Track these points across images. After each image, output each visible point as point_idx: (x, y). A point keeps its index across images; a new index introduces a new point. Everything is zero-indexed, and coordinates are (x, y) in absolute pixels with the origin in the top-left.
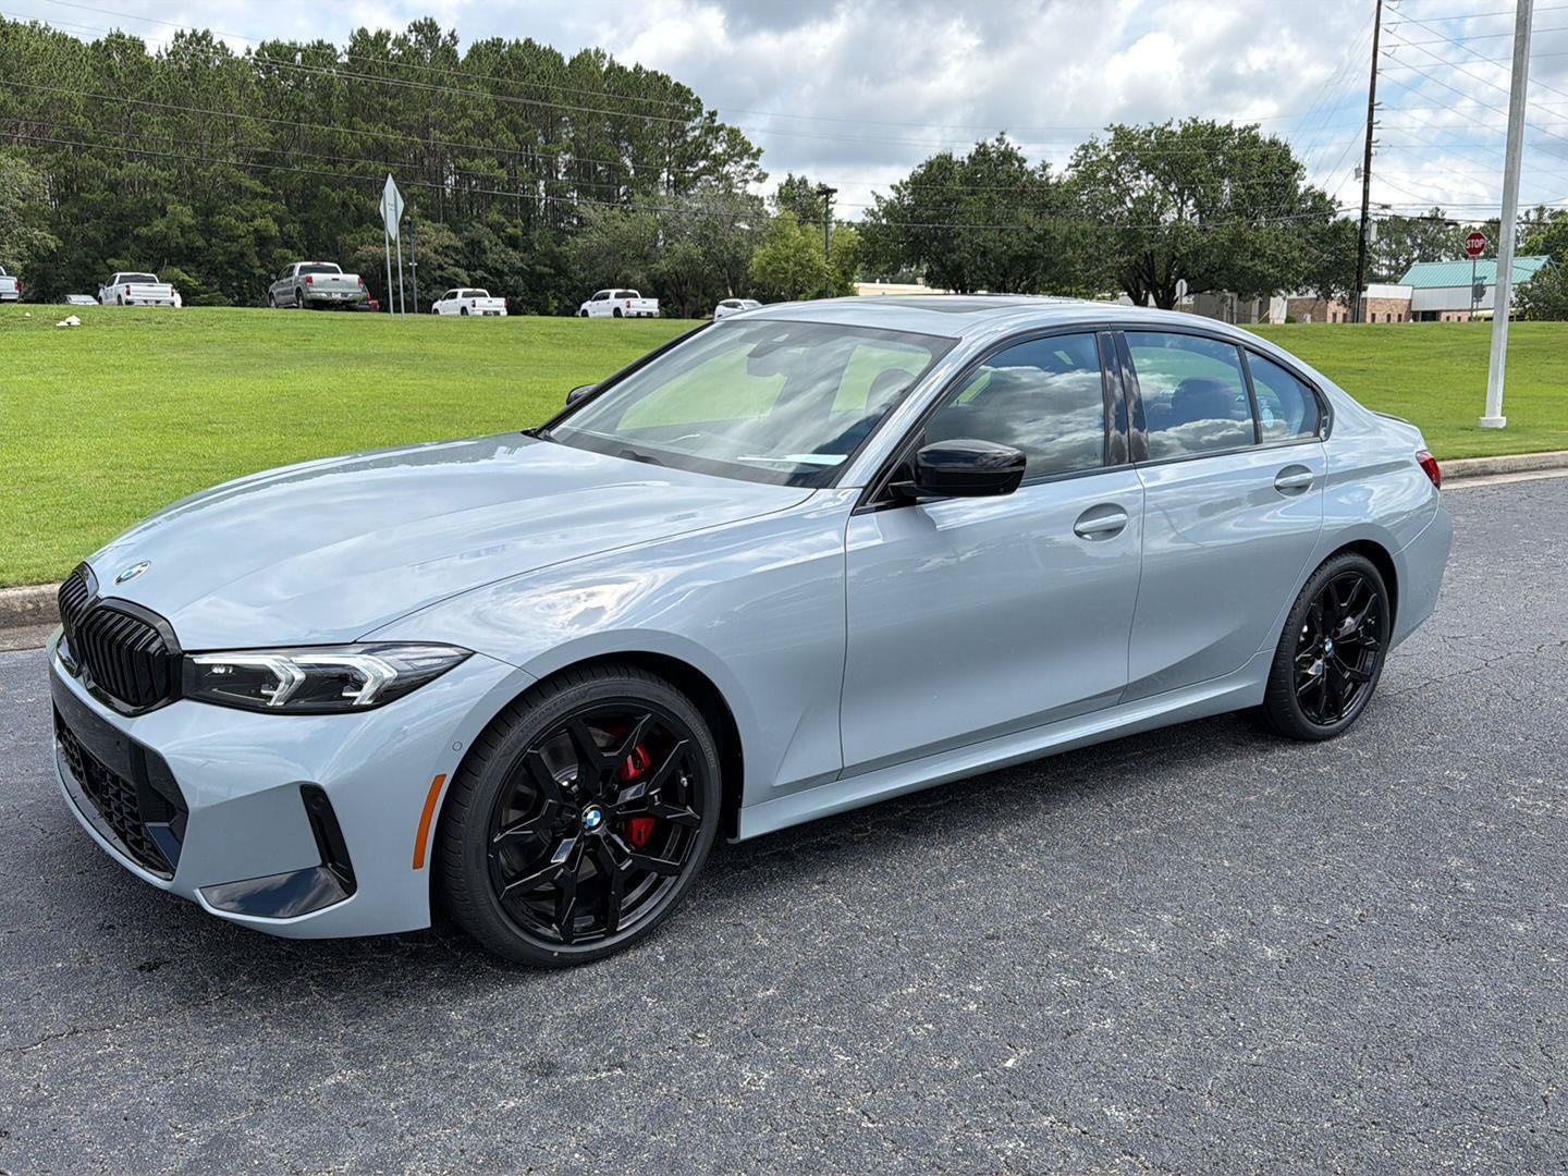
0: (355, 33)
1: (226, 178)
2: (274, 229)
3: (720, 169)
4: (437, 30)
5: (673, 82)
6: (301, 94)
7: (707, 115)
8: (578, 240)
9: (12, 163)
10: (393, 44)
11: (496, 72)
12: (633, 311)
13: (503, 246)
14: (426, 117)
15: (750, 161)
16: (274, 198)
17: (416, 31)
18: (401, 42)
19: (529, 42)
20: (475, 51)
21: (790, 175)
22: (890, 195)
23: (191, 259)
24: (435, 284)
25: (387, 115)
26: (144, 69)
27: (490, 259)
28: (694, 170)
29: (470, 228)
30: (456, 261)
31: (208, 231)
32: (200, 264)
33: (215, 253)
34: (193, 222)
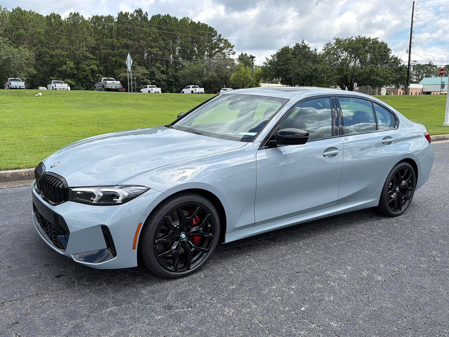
0: (119, 13)
1: (83, 54)
2: (96, 68)
3: (222, 51)
4: (142, 12)
5: (209, 26)
6: (104, 30)
7: (219, 36)
8: (182, 72)
9: (24, 50)
10: (130, 16)
11: (159, 24)
12: (197, 92)
13: (160, 73)
14: (139, 37)
15: (230, 49)
16: (96, 60)
17: (136, 12)
18: (132, 15)
19: (168, 15)
20: (153, 18)
21: (242, 53)
22: (271, 58)
23: (73, 77)
24: (141, 84)
25: (128, 36)
26: (61, 23)
27: (157, 77)
28: (215, 51)
29: (151, 68)
30: (147, 77)
31: (78, 69)
32: (75, 78)
33: (80, 75)
34: (74, 66)
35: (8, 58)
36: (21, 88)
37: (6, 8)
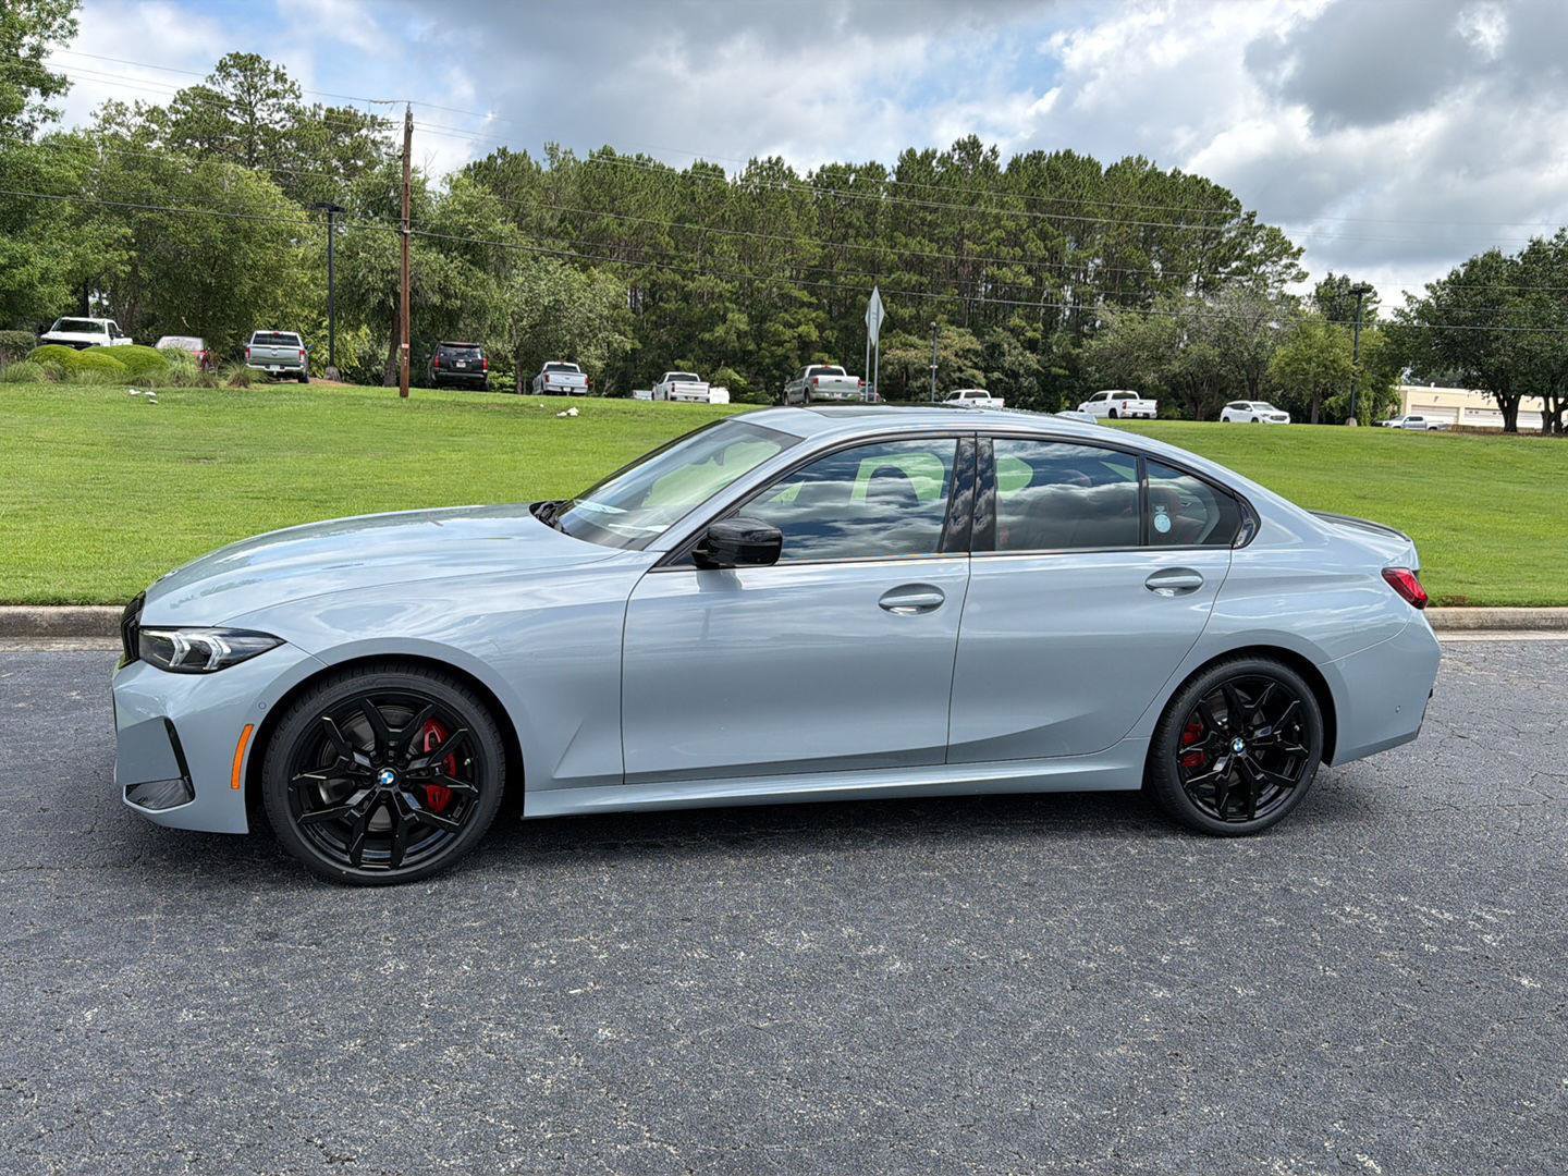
0: (904, 153)
1: (780, 288)
2: (815, 335)
3: (1255, 270)
4: (979, 146)
5: (1213, 185)
6: (850, 212)
7: (1246, 216)
8: (1093, 343)
9: (603, 277)
10: (938, 162)
11: (1033, 184)
12: (1129, 412)
13: (1021, 349)
14: (962, 229)
15: (1289, 261)
16: (817, 307)
17: (960, 149)
18: (945, 160)
19: (1068, 153)
20: (1015, 165)
21: (1330, 275)
22: (1423, 295)
23: (743, 361)
24: (954, 383)
25: (926, 229)
26: (721, 194)
27: (1007, 361)
28: (1226, 271)
29: (992, 332)
30: (975, 363)
31: (759, 336)
32: (751, 365)
33: (763, 357)
34: (747, 328)
35: (556, 301)
36: (575, 391)
37: (571, 152)
